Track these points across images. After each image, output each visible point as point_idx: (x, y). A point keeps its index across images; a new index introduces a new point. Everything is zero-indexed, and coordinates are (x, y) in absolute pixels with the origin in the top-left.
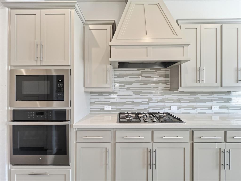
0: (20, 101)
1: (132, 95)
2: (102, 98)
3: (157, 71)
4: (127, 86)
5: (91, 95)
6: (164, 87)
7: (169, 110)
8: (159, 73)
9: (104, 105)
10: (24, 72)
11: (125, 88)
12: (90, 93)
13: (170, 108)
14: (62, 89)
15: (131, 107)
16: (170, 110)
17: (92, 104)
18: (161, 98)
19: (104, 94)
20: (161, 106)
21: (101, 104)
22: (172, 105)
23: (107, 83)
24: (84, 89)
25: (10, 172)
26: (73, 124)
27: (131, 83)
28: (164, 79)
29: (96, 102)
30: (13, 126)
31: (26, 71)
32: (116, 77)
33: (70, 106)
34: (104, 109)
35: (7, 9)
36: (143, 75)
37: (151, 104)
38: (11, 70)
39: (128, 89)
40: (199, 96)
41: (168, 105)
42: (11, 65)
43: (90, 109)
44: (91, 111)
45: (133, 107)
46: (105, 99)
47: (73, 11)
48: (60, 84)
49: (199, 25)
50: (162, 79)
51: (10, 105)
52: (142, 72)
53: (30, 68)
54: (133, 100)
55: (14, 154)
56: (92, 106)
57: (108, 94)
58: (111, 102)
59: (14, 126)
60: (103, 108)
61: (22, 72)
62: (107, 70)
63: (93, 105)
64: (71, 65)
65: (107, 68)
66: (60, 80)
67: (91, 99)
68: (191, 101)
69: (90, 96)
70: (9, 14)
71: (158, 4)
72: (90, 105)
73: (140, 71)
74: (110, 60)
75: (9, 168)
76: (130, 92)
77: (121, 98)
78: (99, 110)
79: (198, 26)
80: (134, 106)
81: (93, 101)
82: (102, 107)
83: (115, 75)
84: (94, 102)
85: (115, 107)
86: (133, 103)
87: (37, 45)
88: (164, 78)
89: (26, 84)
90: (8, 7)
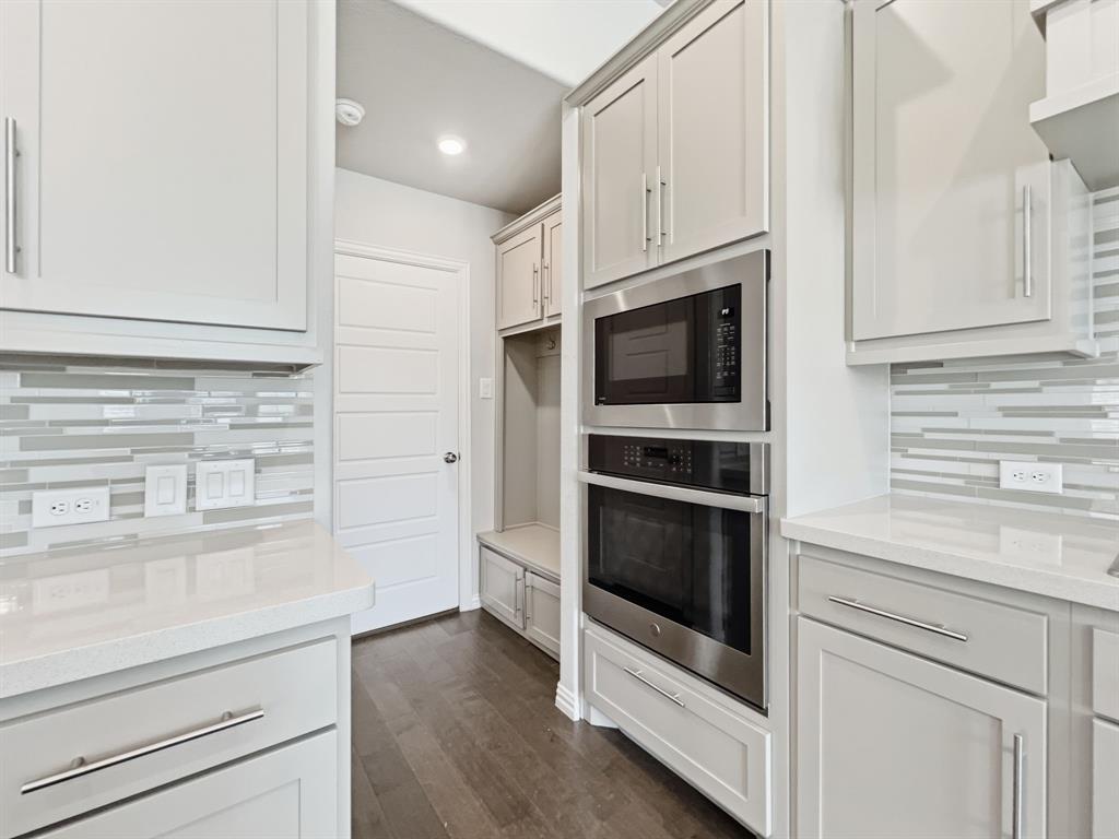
0: (604, 403)
2: (977, 411)
5: (898, 393)
9: (994, 456)
12: (892, 383)
14: (733, 349)
17: (900, 443)
19: (994, 385)
21: (974, 446)
23: (1012, 295)
24: (848, 349)
25: (582, 637)
26: (782, 520)
29: (928, 436)
30: (590, 486)
32: (1110, 247)
33: (768, 429)
34: (998, 479)
35: (577, 112)
38: (585, 303)
42: (586, 287)
43: (893, 470)
44: (894, 483)
46: (1005, 416)
48: (726, 329)
55: (592, 582)
56: (903, 456)
57: (1035, 384)
58: (1062, 440)
60: (994, 475)
62: (1019, 205)
63: (911, 451)
64: (773, 228)
65: (1019, 189)
66: (724, 311)
67: (893, 414)
69: (886, 396)
70: (582, 121)
72: (892, 450)
75: (582, 626)
78: (960, 482)
81: (913, 425)
82: (986, 471)
84: (919, 431)
87: (647, 192)
89: (620, 342)
90: (578, 105)
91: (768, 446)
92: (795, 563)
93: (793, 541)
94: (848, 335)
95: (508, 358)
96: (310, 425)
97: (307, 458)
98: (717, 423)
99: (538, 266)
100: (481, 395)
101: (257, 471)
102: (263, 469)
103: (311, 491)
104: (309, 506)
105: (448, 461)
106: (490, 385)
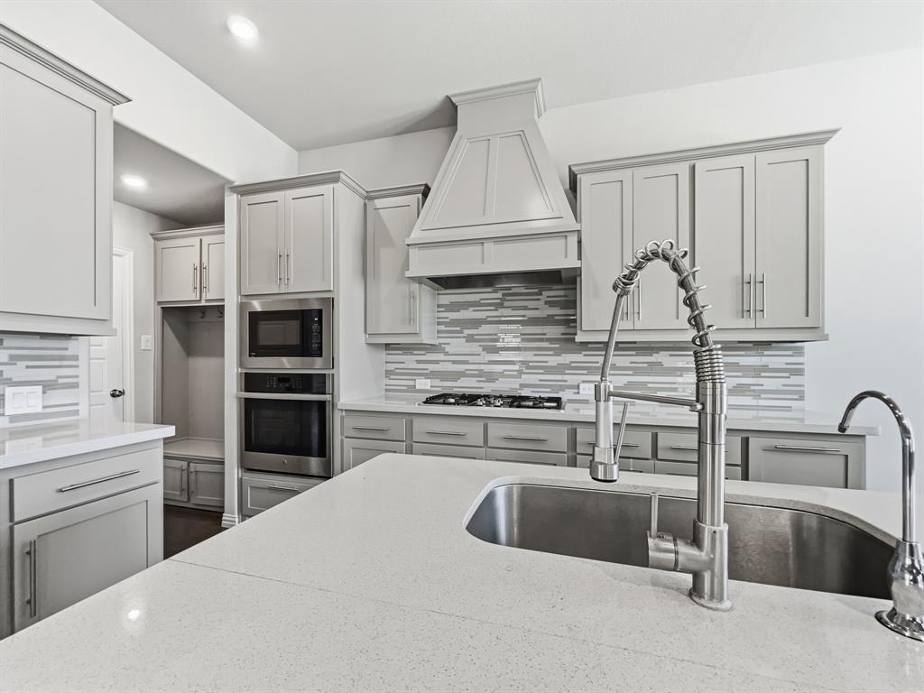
0: (255, 356)
1: (479, 355)
2: (410, 361)
3: (544, 293)
4: (467, 332)
6: (563, 334)
7: (575, 393)
8: (548, 297)
9: (414, 378)
10: (257, 306)
11: (464, 337)
13: (579, 388)
14: (320, 335)
15: (478, 385)
16: (578, 393)
17: (388, 373)
18: (553, 361)
19: (415, 352)
20: (555, 383)
21: (409, 375)
22: (584, 382)
23: (410, 324)
24: (366, 337)
25: (240, 481)
26: (338, 402)
27: (477, 323)
28: (562, 312)
29: (396, 371)
30: (245, 399)
31: (262, 304)
32: (443, 309)
33: (333, 368)
34: (415, 386)
35: (235, 195)
36: (506, 304)
37: (526, 379)
38: (241, 303)
39: (470, 339)
40: (663, 358)
41: (572, 379)
42: (242, 293)
43: (386, 385)
44: (386, 390)
45: (482, 385)
46: (417, 363)
47: (338, 186)
48: (316, 326)
49: (629, 171)
50: (556, 311)
51: (241, 364)
52: (503, 295)
53: (269, 299)
54: (482, 367)
55: (246, 450)
56: (389, 379)
57: (424, 352)
58: (429, 371)
59: (247, 400)
60: (414, 384)
61: (253, 307)
63: (392, 377)
64: (334, 289)
66: (315, 319)
67: (386, 363)
68: (637, 371)
69: (383, 355)
70: (239, 203)
71: (521, 135)
72: (386, 377)
73: (499, 295)
74: (407, 276)
75: (240, 476)
76: (475, 347)
77: (454, 362)
78: (403, 388)
79: (625, 175)
80: (483, 381)
81: (391, 367)
82: (411, 383)
83: (439, 306)
84: (394, 369)
85: (440, 384)
86: (481, 374)
87: (280, 256)
88: (561, 309)
90: (238, 193)
91: (333, 375)
92: (342, 418)
93: (342, 410)
94: (365, 331)
95: (165, 322)
96: (77, 366)
97: (75, 386)
98: (314, 366)
99: (198, 265)
100: (143, 348)
101: (44, 392)
102: (48, 392)
103: (77, 404)
104: (76, 413)
105: (113, 395)
106: (150, 340)
